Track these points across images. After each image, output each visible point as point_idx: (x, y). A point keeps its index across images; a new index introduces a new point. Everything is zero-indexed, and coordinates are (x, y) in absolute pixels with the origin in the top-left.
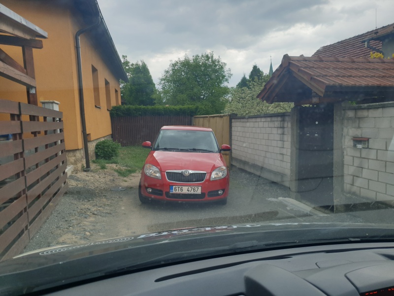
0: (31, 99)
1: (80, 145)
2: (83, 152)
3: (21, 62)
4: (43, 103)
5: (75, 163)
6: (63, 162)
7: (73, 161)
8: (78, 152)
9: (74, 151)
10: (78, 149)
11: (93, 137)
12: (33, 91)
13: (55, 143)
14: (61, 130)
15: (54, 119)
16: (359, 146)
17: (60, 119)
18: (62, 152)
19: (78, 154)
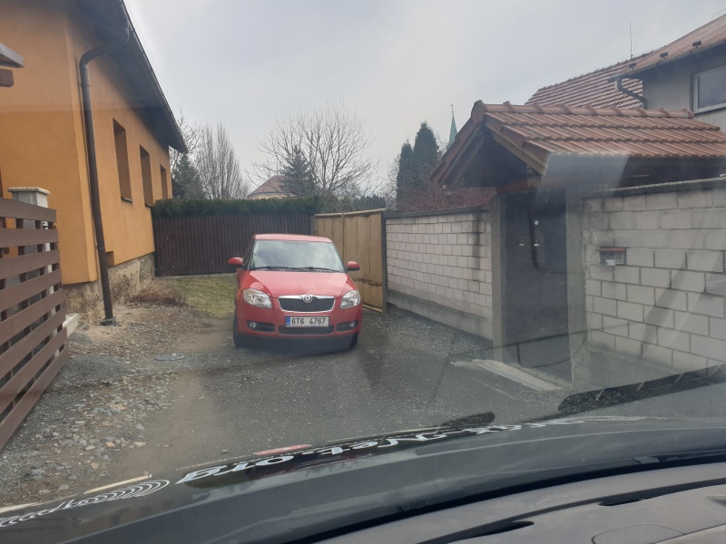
1: (93, 274)
2: (98, 290)
4: (15, 193)
5: (82, 309)
6: (58, 308)
7: (79, 306)
8: (88, 287)
9: (83, 285)
10: (89, 282)
11: (116, 262)
13: (42, 271)
14: (53, 246)
15: (38, 224)
16: (611, 262)
17: (51, 225)
18: (56, 289)
19: (88, 292)
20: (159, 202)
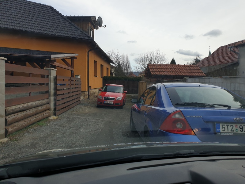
0: (72, 74)
4: (76, 76)
5: (84, 96)
6: (80, 94)
10: (86, 91)
11: (92, 88)
12: (73, 72)
13: (78, 88)
17: (80, 81)
18: (80, 91)
19: (85, 93)
20: (105, 76)
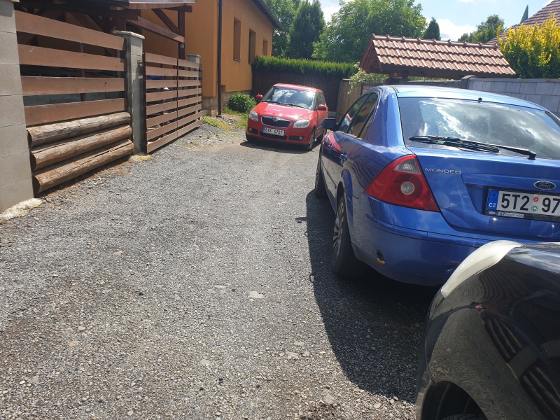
0: (181, 53)
1: (215, 93)
2: (216, 100)
3: (176, 23)
4: (189, 56)
5: (209, 109)
7: (208, 106)
8: (212, 99)
9: (210, 98)
10: (213, 97)
11: (227, 91)
12: (182, 46)
13: (195, 87)
14: (199, 79)
17: (199, 70)
19: (212, 101)
